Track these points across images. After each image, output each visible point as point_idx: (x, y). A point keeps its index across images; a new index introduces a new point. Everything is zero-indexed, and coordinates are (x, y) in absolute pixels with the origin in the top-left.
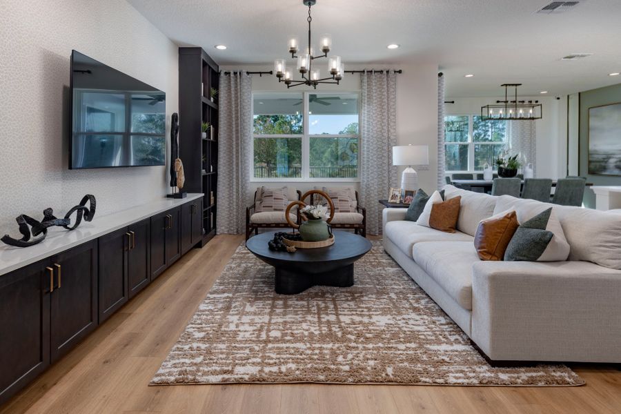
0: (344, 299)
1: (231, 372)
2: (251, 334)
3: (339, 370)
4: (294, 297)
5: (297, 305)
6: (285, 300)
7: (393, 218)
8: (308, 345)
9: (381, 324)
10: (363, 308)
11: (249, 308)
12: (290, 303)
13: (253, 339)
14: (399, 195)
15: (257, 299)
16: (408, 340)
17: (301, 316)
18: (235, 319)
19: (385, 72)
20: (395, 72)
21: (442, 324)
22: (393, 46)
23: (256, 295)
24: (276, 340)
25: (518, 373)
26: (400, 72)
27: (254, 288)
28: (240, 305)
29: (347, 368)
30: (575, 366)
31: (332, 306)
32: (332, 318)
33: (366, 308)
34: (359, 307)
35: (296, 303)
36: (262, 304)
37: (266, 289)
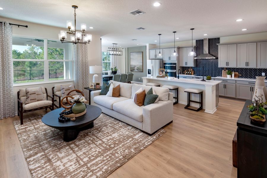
0: (96, 133)
2: (75, 166)
3: (120, 159)
4: (76, 140)
5: (81, 143)
6: (74, 143)
7: (96, 95)
8: (102, 157)
9: (117, 137)
10: (106, 133)
11: (61, 155)
12: (77, 143)
13: (79, 167)
14: (94, 85)
15: (60, 149)
16: (128, 138)
17: (87, 147)
18: (59, 163)
21: (131, 129)
23: (57, 147)
24: (89, 162)
25: (155, 135)
27: (52, 144)
28: (54, 155)
29: (121, 157)
30: (163, 128)
31: (95, 138)
32: (100, 142)
33: (107, 133)
34: (105, 134)
35: (80, 142)
36: (65, 150)
37: (59, 142)
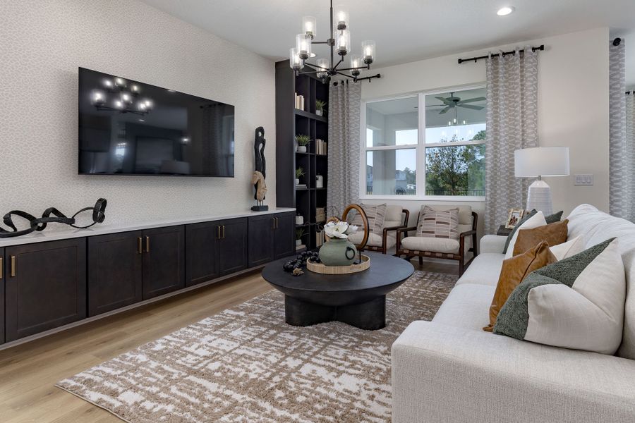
0: (343, 344)
1: (114, 394)
7: (488, 248)
10: (349, 360)
14: (519, 219)
19: (517, 52)
20: (534, 49)
22: (505, 11)
26: (542, 48)
33: (352, 361)
